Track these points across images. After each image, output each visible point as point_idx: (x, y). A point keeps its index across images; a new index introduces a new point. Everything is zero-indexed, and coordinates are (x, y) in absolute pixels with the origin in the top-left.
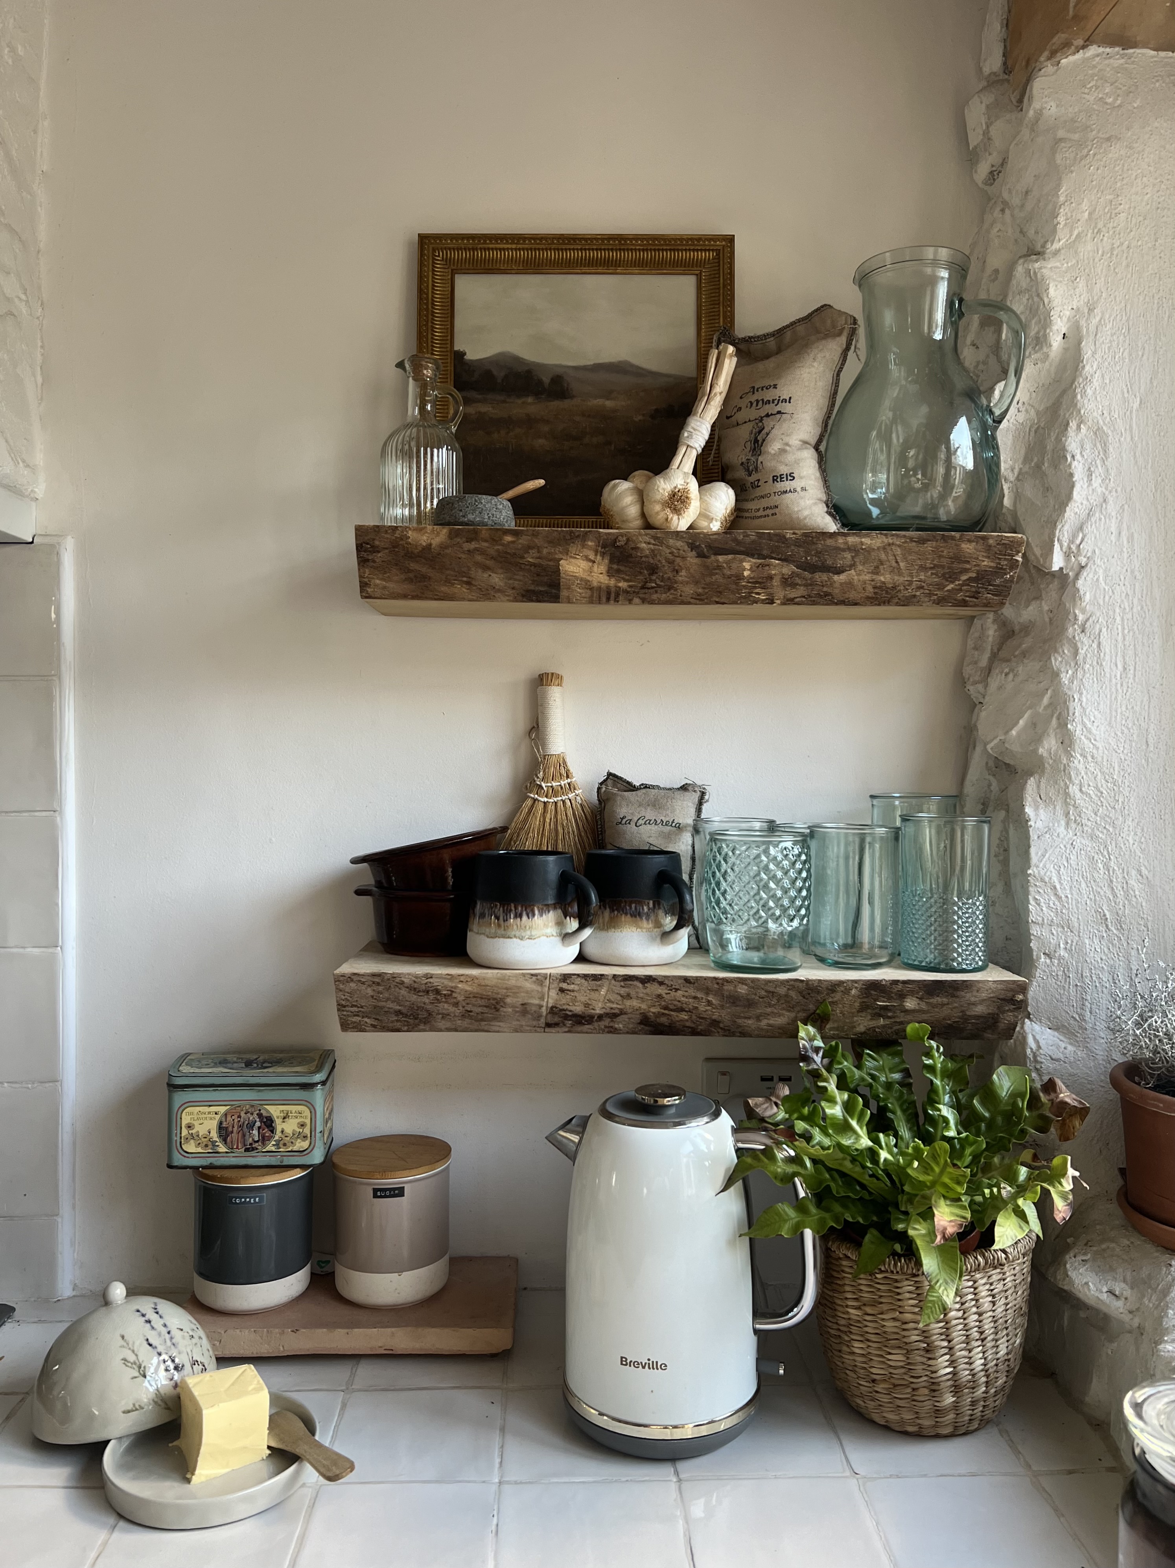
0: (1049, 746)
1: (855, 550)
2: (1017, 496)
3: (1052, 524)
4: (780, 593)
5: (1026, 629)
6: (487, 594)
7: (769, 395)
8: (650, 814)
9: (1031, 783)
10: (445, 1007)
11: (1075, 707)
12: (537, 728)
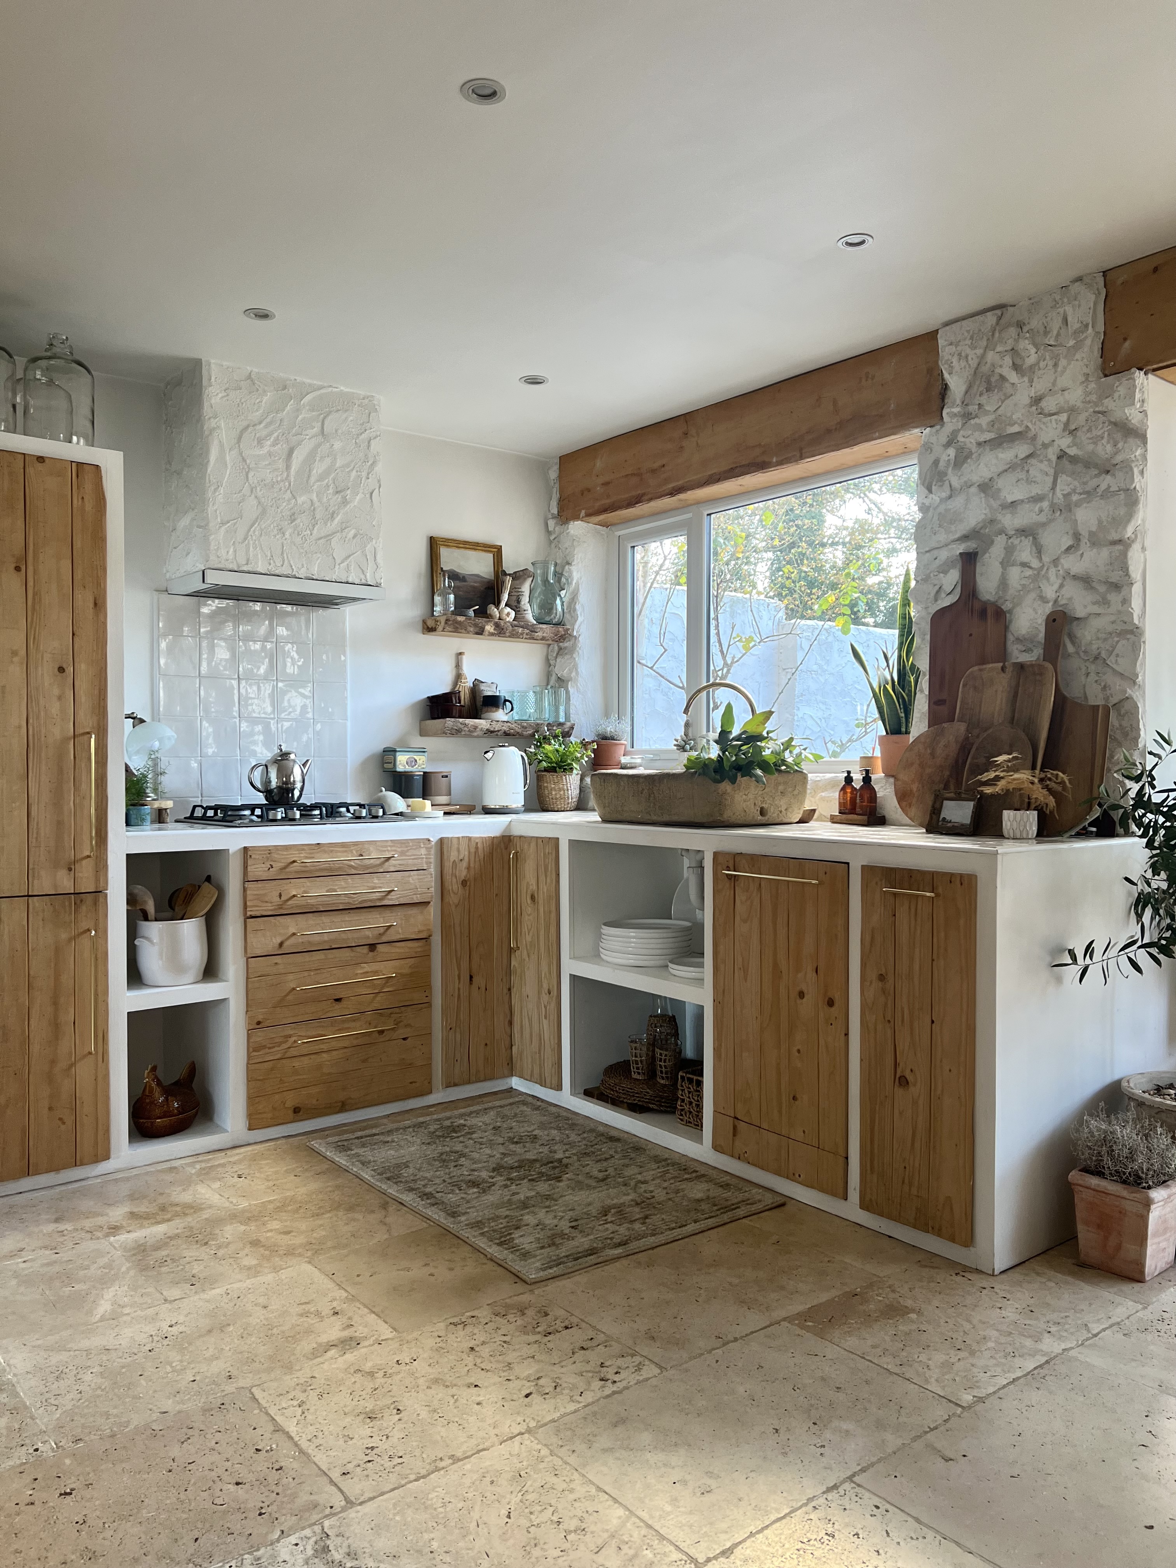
0: (573, 674)
1: (536, 628)
2: (569, 617)
3: (573, 625)
4: (526, 637)
5: (565, 648)
7: (519, 590)
8: (487, 689)
11: (579, 666)
12: (458, 666)
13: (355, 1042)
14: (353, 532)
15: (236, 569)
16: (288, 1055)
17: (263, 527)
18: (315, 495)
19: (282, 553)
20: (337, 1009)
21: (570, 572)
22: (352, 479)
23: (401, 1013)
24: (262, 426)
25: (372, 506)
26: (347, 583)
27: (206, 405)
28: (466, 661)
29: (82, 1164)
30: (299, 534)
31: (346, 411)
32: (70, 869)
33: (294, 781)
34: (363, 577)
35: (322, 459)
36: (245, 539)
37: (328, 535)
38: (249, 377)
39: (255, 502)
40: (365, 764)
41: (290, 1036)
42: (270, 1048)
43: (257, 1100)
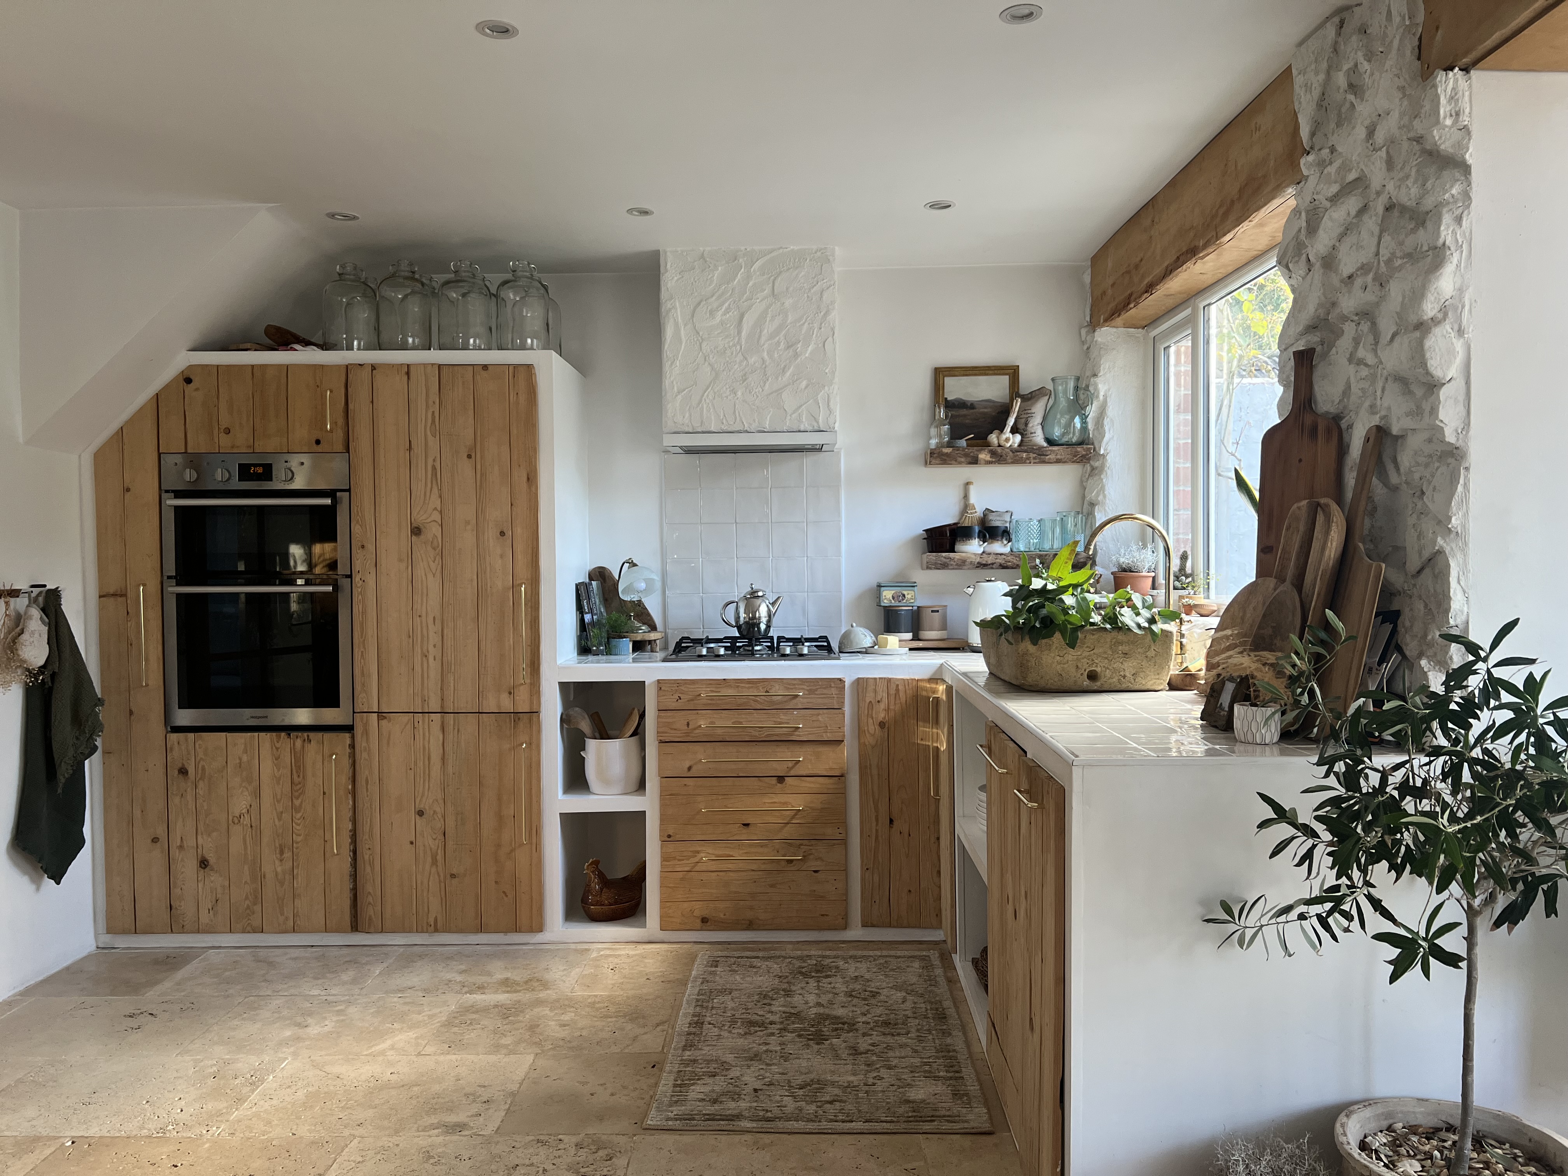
0: (1100, 498)
1: (1051, 451)
2: (1093, 434)
3: (1100, 442)
4: (1033, 461)
5: (1096, 468)
6: (960, 463)
7: (1029, 411)
8: (998, 518)
9: (1097, 507)
10: (952, 562)
11: (1106, 488)
12: (966, 497)
13: (763, 867)
14: (804, 383)
15: (691, 430)
16: (697, 869)
17: (716, 390)
18: (766, 353)
19: (735, 411)
20: (744, 834)
21: (1096, 385)
22: (803, 332)
23: (812, 845)
24: (714, 298)
25: (825, 354)
26: (800, 431)
27: (663, 289)
28: (973, 490)
29: (520, 932)
30: (750, 392)
31: (797, 268)
32: (510, 693)
33: (760, 617)
34: (815, 424)
35: (773, 318)
36: (699, 404)
37: (779, 390)
38: (702, 257)
39: (709, 369)
40: (860, 597)
41: (698, 852)
42: (679, 860)
43: (668, 904)
